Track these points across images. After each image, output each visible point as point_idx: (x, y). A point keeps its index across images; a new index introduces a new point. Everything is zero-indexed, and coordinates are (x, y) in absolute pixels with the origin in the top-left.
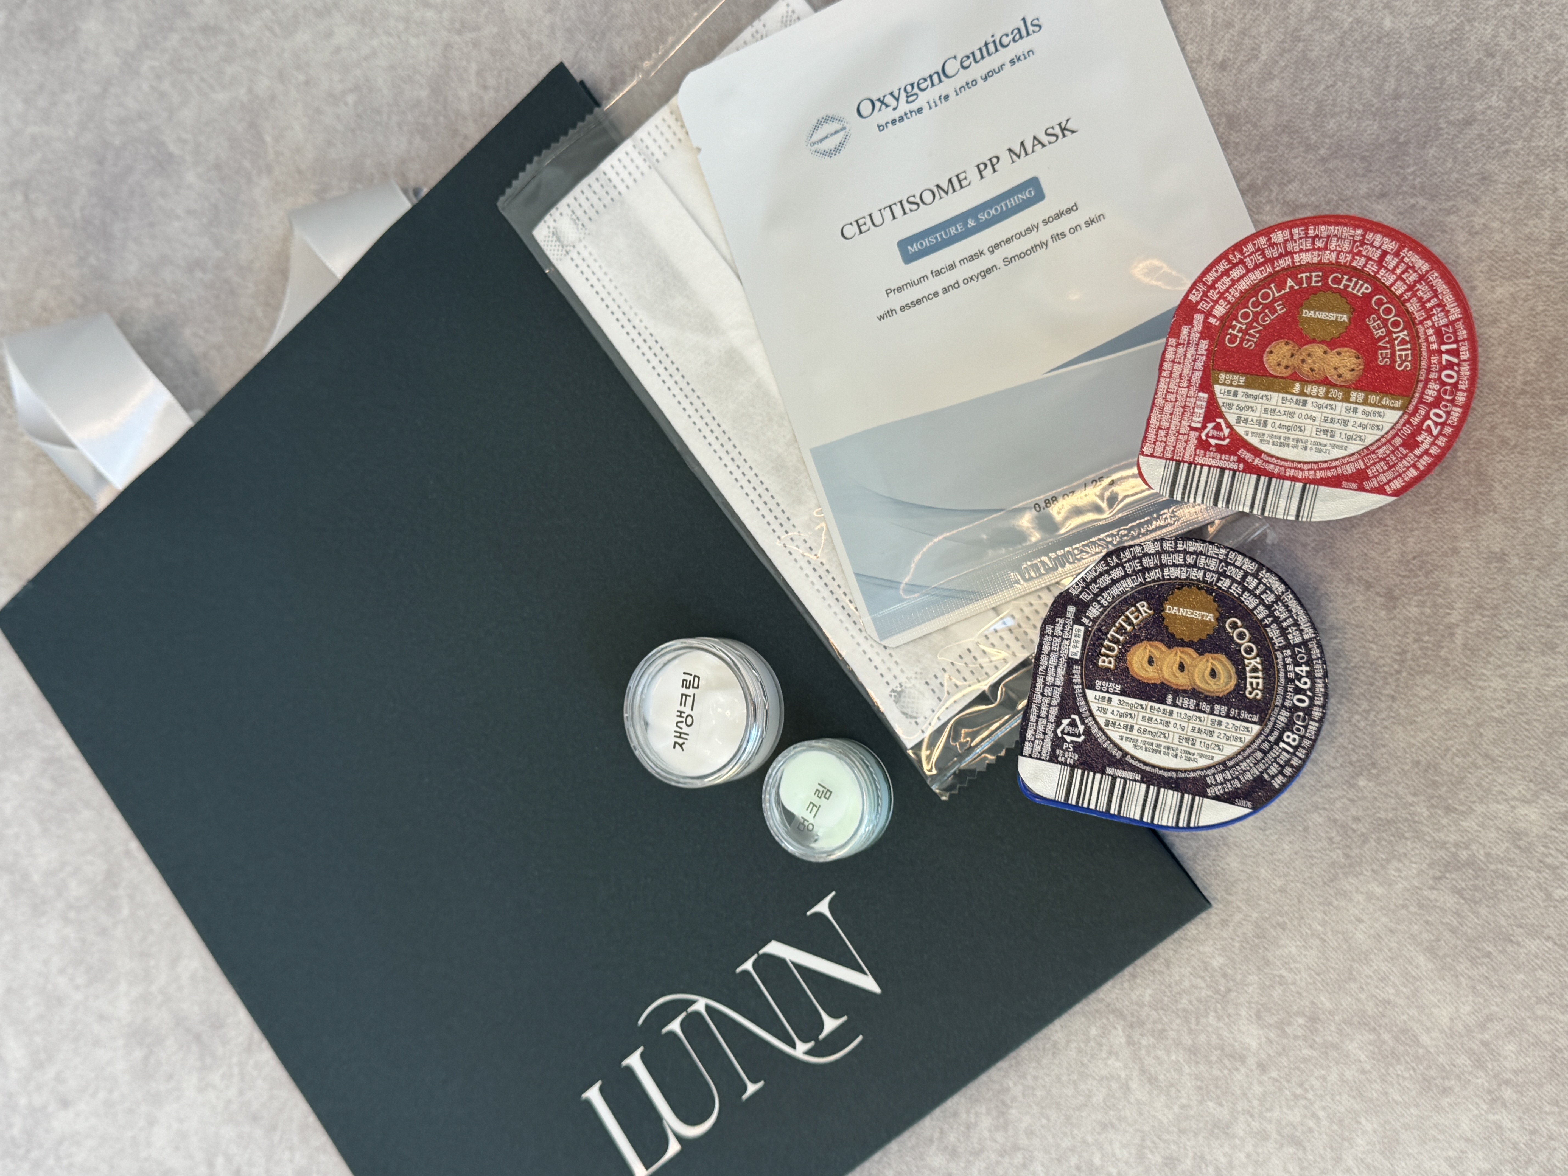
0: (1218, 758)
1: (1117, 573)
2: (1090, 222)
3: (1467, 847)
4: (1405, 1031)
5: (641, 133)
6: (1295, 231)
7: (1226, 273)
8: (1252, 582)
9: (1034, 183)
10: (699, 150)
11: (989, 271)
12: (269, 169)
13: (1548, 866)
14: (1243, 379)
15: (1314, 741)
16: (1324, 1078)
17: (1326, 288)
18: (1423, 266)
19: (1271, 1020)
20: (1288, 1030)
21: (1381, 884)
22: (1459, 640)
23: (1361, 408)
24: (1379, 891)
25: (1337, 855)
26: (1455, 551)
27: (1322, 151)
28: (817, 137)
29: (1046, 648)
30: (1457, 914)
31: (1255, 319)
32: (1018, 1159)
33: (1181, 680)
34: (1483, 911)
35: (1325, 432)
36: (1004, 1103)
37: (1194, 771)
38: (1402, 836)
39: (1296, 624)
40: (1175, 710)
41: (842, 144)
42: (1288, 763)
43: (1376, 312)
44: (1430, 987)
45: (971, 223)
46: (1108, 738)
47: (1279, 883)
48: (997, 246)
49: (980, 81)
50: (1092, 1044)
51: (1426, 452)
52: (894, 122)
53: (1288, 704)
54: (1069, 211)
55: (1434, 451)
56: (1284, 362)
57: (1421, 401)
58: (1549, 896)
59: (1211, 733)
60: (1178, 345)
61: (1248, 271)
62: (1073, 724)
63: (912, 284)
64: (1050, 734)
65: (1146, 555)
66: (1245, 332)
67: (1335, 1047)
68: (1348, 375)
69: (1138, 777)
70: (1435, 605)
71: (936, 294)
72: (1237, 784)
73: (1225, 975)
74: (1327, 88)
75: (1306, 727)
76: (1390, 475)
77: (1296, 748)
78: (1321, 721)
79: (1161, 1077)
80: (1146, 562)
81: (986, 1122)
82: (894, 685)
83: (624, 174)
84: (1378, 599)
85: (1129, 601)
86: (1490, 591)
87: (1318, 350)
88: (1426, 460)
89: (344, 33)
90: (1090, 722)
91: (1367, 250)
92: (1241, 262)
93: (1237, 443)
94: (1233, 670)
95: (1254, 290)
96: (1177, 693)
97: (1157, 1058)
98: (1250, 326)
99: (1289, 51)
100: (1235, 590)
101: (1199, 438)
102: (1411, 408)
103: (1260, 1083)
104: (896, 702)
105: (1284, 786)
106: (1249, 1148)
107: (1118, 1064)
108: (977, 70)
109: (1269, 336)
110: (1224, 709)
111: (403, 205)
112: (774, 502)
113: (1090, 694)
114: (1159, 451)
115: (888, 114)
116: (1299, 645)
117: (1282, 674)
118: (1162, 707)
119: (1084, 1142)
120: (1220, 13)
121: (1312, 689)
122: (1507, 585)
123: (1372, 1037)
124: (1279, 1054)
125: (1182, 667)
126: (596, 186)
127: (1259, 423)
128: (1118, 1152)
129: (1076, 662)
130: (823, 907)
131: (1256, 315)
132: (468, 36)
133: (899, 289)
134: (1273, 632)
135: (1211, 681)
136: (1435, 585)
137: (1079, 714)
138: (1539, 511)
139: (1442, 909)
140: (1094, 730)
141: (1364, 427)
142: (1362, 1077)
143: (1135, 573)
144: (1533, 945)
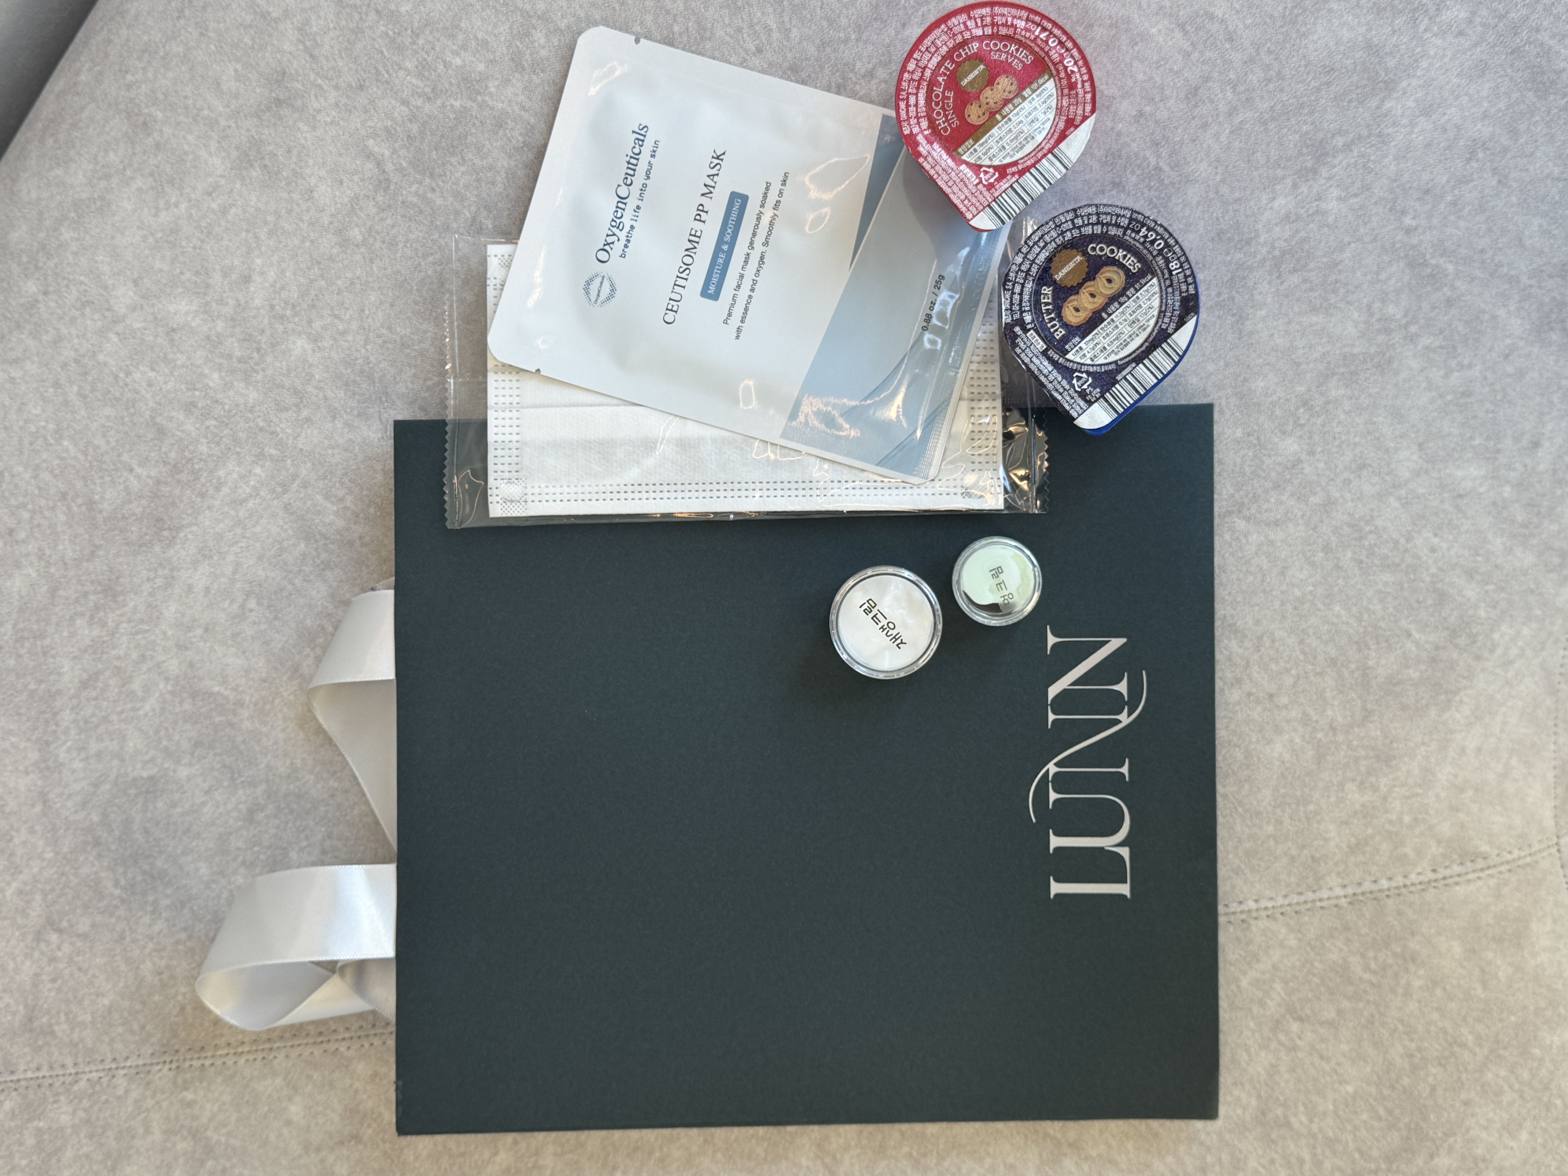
0: (1156, 313)
1: (1018, 289)
2: (784, 182)
3: (1274, 248)
4: (1345, 358)
5: (491, 400)
6: (915, 56)
7: (908, 106)
8: (1079, 222)
9: (734, 196)
10: (538, 370)
11: (762, 258)
12: (241, 704)
13: (1313, 214)
14: (971, 141)
15: (1185, 254)
16: (1339, 423)
17: (958, 65)
18: (986, 11)
19: (1290, 428)
20: (1302, 422)
21: (1261, 309)
22: (1166, 168)
23: (1034, 96)
24: (1263, 312)
25: (1230, 320)
26: (1119, 134)
27: (853, 37)
28: (593, 297)
29: (1027, 360)
30: (1305, 281)
31: (945, 110)
32: (1267, 642)
33: (1099, 301)
34: (1312, 265)
35: (1033, 121)
36: (1230, 625)
37: (1153, 330)
38: (1244, 278)
39: (1118, 216)
40: (1113, 317)
41: (612, 285)
42: (1186, 277)
43: (991, 50)
44: (1331, 325)
45: (725, 247)
46: (1100, 365)
47: (1222, 363)
48: (752, 243)
49: (647, 182)
50: (1234, 543)
51: (1083, 82)
52: (626, 246)
53: (1155, 253)
54: (767, 189)
55: (1086, 77)
56: (980, 113)
57: (1055, 64)
58: (1328, 226)
59: (1140, 306)
60: (925, 158)
61: (917, 94)
62: (1079, 378)
63: (732, 305)
64: (1076, 395)
65: (1020, 265)
66: (947, 121)
67: (1327, 403)
68: (1014, 88)
69: (1134, 365)
70: (1139, 166)
71: (750, 297)
72: (1177, 313)
73: (1249, 435)
74: (821, 8)
75: (1174, 253)
76: (1080, 108)
77: (1181, 267)
78: (1177, 242)
79: (1278, 517)
80: (1023, 268)
81: (1234, 645)
82: (959, 491)
83: (507, 430)
84: (1113, 192)
85: (1037, 293)
86: (1153, 133)
87: (987, 92)
88: (1087, 86)
89: (200, 578)
90: (1084, 368)
91: (956, 30)
92: (909, 94)
93: (1002, 171)
94: (1115, 268)
95: (928, 99)
96: (1105, 308)
97: (1266, 510)
98: (946, 116)
99: (783, 11)
100: (1076, 233)
101: (984, 186)
102: (1054, 72)
103: (1318, 461)
104: (970, 497)
105: (1196, 288)
106: (1348, 496)
107: (1255, 536)
108: (639, 179)
109: (960, 111)
110: (1132, 290)
111: (387, 597)
112: (793, 483)
113: (1069, 356)
114: (975, 212)
115: (618, 247)
116: (1130, 223)
117: (1138, 245)
118: (1105, 323)
119: (1283, 593)
120: (728, 30)
121: (1157, 234)
122: (1156, 122)
123: (1336, 378)
124: (1311, 438)
125: (1093, 295)
126: (499, 453)
127: (1000, 150)
128: (1301, 576)
129: (1046, 350)
130: (1052, 640)
131: (943, 108)
132: (295, 486)
133: (730, 315)
134: (1113, 231)
135: (1112, 285)
136: (1129, 158)
137: (1076, 371)
138: (1131, 76)
139: (1296, 287)
140: (1091, 369)
141: (1045, 102)
142: (1353, 401)
143: (1025, 279)
144: (1347, 254)
